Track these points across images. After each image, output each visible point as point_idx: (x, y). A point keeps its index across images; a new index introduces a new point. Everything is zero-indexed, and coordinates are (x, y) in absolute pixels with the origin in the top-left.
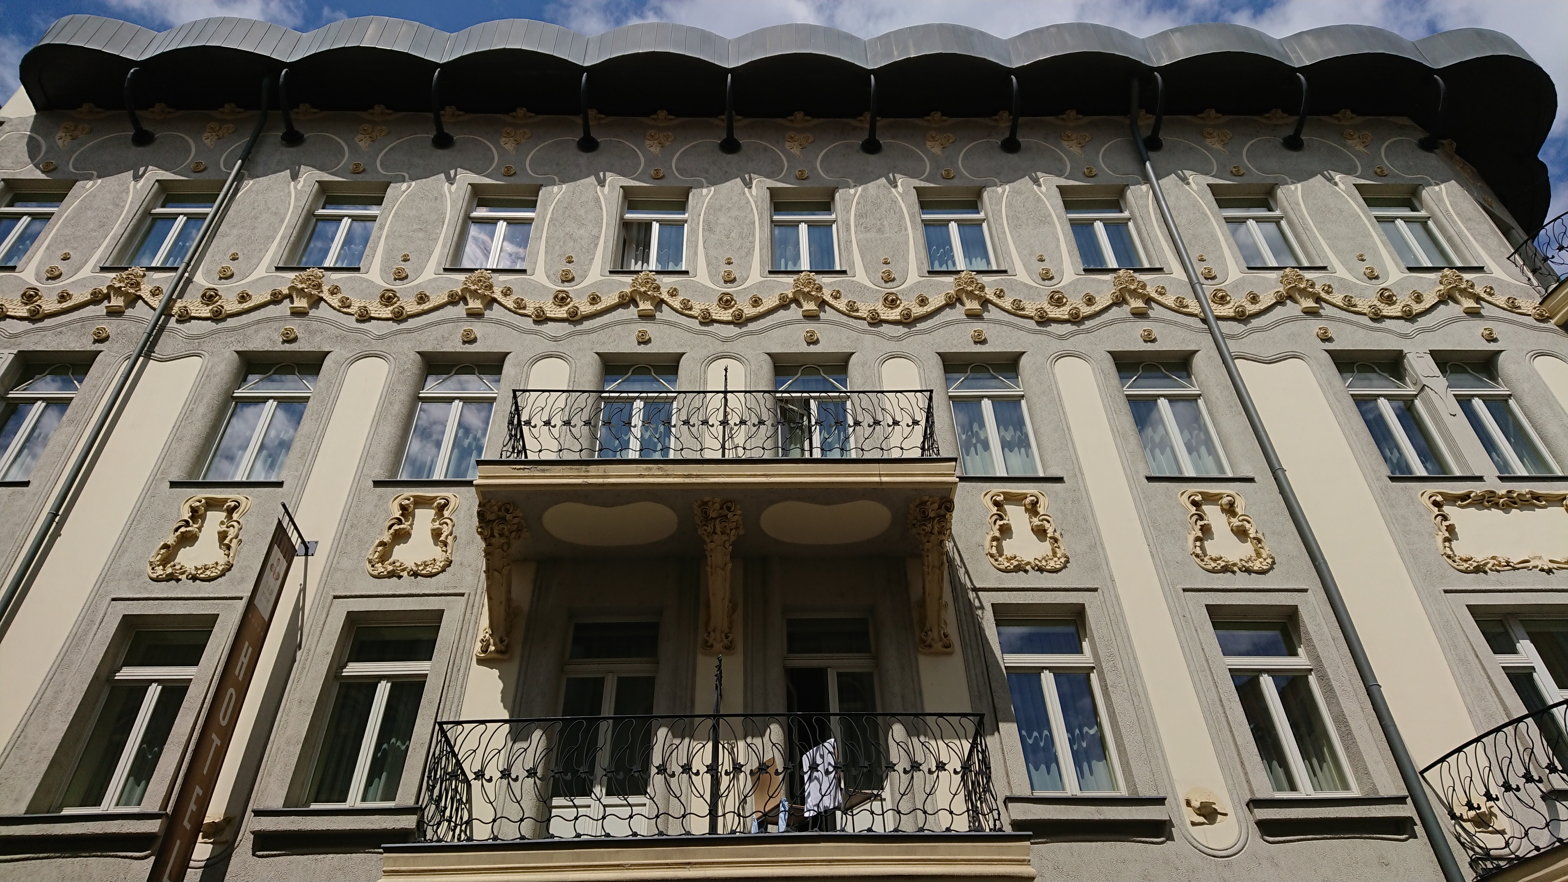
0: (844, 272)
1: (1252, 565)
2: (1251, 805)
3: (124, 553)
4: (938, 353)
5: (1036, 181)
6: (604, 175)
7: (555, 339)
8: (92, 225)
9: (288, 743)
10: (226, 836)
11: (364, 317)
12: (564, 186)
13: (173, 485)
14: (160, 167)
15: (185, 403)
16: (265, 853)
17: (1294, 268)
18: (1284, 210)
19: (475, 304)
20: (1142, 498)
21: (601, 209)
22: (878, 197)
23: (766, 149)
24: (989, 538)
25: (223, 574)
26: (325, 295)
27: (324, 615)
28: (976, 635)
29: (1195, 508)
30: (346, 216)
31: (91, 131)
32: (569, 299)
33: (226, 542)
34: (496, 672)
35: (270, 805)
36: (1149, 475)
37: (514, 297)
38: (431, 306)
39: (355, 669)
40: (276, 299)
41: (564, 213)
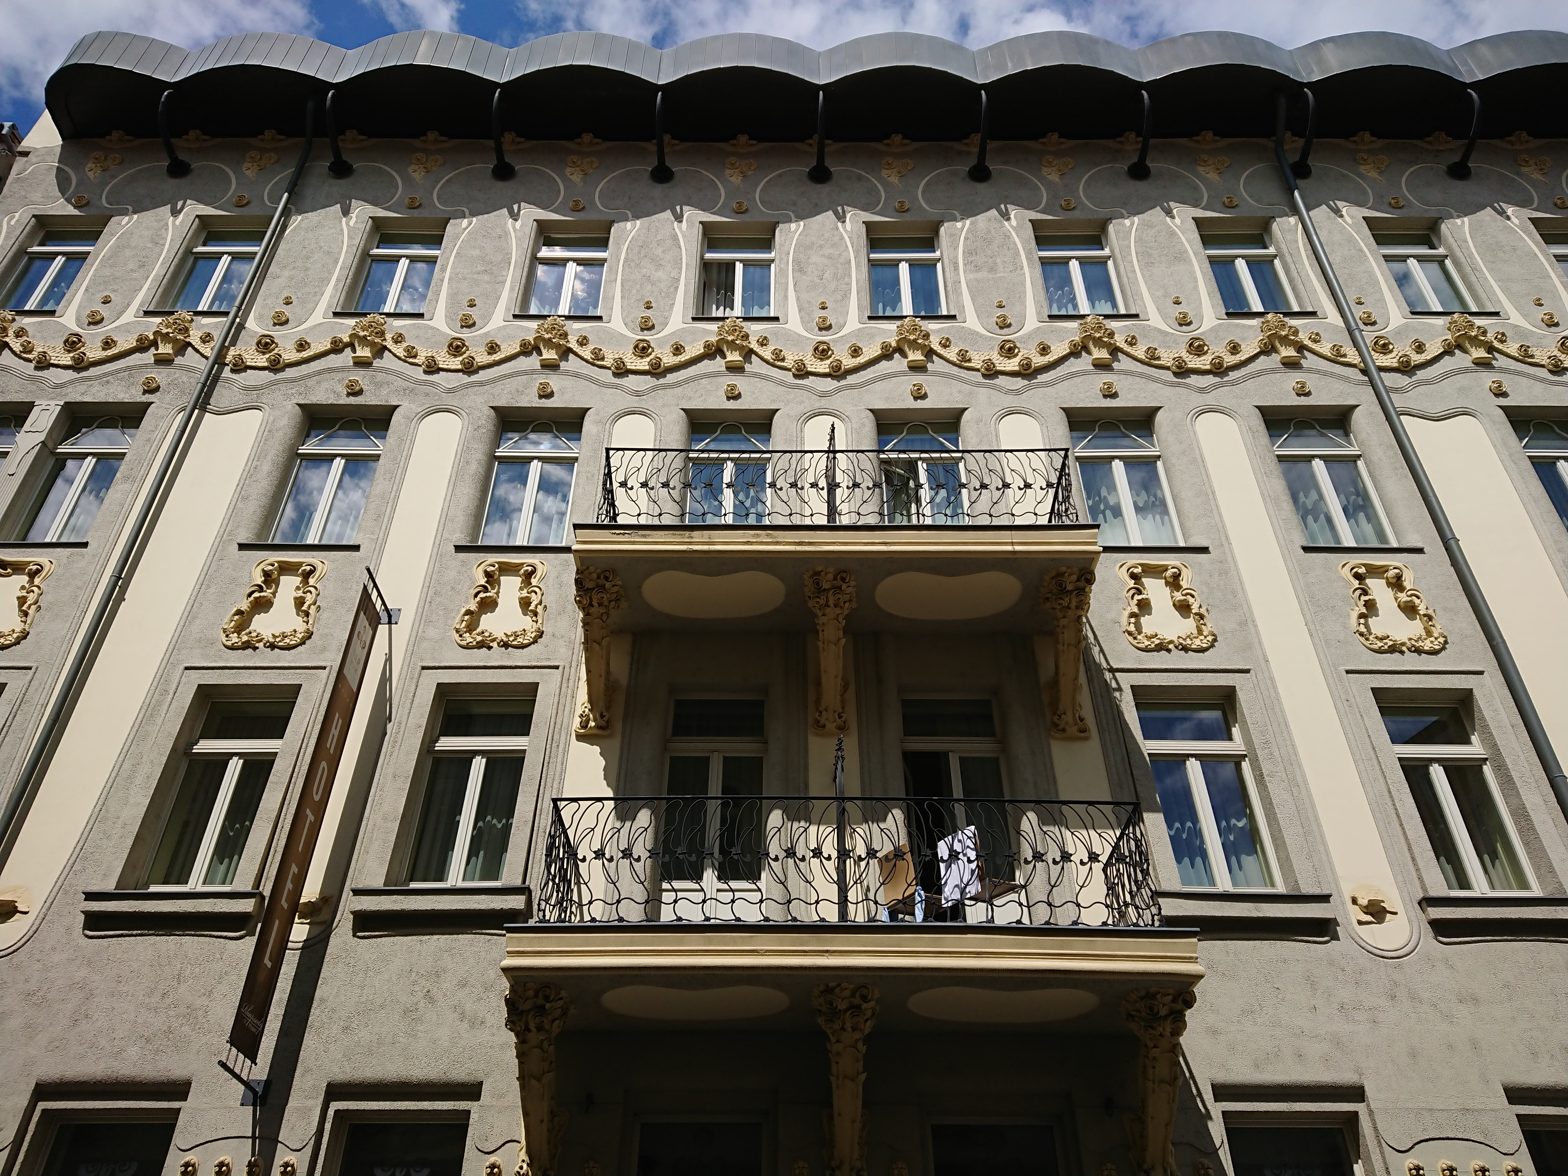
0: (953, 317)
1: (1422, 644)
2: (1424, 904)
3: (194, 618)
4: (1063, 409)
5: (1169, 213)
6: (681, 209)
7: (638, 394)
8: (131, 266)
9: (385, 819)
10: (324, 916)
11: (432, 368)
12: (638, 222)
13: (242, 547)
14: (200, 201)
15: (248, 460)
16: (367, 934)
17: (1463, 313)
18: (1449, 248)
19: (550, 355)
20: (1298, 570)
21: (680, 247)
22: (989, 231)
23: (860, 178)
24: (1126, 614)
25: (303, 643)
26: (389, 344)
27: (414, 687)
28: (1114, 719)
29: (1358, 582)
30: (404, 256)
31: (122, 162)
32: (650, 350)
33: (304, 608)
34: (597, 749)
35: (369, 884)
36: (1305, 544)
37: (591, 347)
38: (503, 356)
39: (447, 743)
40: (337, 348)
41: (639, 253)
